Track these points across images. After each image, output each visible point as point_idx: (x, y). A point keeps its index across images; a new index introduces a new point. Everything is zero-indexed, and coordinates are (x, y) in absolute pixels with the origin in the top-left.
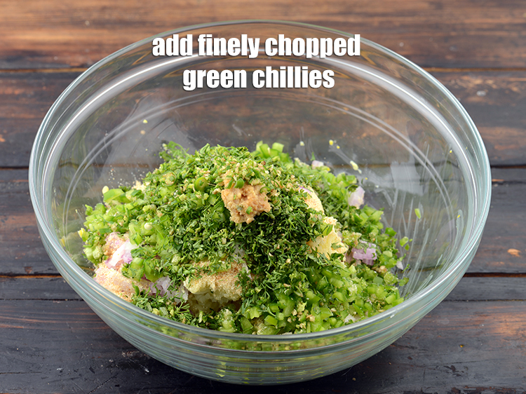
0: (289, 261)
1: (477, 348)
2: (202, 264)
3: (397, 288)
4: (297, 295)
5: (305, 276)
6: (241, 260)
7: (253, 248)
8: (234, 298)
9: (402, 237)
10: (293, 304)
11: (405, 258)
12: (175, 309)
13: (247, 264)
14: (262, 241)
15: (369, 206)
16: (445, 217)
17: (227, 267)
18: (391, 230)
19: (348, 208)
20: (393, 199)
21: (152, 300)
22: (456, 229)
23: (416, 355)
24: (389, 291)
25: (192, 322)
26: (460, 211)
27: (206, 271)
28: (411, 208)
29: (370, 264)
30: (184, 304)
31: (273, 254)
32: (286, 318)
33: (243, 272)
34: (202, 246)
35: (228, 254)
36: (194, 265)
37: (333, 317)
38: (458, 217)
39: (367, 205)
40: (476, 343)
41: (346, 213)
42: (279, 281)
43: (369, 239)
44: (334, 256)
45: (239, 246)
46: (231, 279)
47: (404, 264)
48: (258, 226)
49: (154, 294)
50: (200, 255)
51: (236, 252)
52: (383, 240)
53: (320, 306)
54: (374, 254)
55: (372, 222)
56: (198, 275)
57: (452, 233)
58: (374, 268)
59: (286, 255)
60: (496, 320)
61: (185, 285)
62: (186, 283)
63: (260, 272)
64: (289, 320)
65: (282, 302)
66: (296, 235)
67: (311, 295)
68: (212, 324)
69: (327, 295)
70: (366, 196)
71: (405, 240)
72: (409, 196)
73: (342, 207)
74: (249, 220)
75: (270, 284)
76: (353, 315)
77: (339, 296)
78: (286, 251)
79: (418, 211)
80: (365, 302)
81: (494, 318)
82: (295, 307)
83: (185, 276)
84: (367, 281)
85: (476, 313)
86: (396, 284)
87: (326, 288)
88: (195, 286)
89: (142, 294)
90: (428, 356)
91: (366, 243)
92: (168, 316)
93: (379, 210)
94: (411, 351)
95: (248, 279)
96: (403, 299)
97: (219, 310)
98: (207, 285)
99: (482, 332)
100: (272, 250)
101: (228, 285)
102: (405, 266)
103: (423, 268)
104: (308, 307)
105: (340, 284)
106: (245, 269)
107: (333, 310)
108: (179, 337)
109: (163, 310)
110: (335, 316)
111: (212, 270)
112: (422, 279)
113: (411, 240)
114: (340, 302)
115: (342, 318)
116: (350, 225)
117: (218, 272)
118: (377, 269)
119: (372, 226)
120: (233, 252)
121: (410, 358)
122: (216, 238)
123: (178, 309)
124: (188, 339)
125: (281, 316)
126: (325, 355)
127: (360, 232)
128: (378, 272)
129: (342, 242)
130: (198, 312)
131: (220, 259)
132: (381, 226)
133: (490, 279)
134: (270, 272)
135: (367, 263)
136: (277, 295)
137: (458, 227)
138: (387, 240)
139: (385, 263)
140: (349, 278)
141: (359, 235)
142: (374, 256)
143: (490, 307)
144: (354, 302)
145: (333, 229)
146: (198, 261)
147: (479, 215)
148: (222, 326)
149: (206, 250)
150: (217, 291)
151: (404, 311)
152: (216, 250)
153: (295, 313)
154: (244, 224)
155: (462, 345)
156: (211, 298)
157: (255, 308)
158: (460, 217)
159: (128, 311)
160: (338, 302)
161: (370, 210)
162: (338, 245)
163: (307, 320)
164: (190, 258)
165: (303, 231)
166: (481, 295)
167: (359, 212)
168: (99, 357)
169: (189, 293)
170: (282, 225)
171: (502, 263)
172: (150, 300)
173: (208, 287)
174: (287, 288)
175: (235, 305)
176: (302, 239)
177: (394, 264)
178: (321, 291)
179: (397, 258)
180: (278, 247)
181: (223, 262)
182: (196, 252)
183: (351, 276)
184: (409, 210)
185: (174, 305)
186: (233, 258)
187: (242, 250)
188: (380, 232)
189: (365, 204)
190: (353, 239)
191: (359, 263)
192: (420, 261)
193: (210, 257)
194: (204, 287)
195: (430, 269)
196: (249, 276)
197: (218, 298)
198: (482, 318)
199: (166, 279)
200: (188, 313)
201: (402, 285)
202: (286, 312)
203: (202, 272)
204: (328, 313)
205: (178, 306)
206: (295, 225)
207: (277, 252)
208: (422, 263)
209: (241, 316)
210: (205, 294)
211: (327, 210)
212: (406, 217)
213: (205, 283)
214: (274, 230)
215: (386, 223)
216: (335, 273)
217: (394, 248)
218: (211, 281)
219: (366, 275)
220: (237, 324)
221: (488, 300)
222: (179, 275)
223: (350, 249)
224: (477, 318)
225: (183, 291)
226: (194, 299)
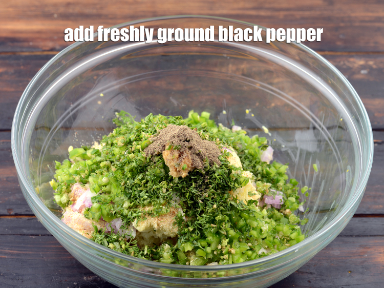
0: (215, 206)
1: (362, 273)
2: (147, 209)
3: (299, 227)
4: (221, 233)
5: (227, 218)
6: (178, 206)
7: (187, 196)
8: (172, 235)
9: (303, 186)
10: (218, 240)
11: (306, 203)
12: (126, 244)
13: (183, 209)
14: (194, 191)
15: (277, 162)
16: (338, 172)
17: (167, 211)
18: (294, 180)
19: (260, 163)
20: (295, 156)
21: (108, 237)
22: (345, 181)
23: (314, 279)
24: (293, 229)
25: (139, 254)
26: (349, 167)
27: (150, 214)
28: (310, 163)
29: (278, 208)
30: (133, 240)
31: (202, 201)
32: (213, 251)
33: (179, 215)
34: (147, 194)
35: (168, 201)
36: (141, 209)
37: (250, 250)
38: (348, 171)
39: (275, 161)
40: (361, 270)
41: (259, 168)
42: (207, 222)
43: (277, 188)
44: (250, 202)
45: (176, 194)
46: (169, 220)
47: (305, 207)
48: (191, 179)
49: (109, 232)
50: (145, 202)
51: (174, 199)
52: (288, 189)
53: (239, 241)
54: (281, 200)
55: (280, 174)
56: (144, 217)
57: (343, 184)
58: (281, 211)
59: (213, 201)
60: (376, 251)
61: (133, 225)
62: (134, 224)
63: (192, 215)
64: (215, 253)
65: (210, 238)
66: (220, 186)
67: (232, 233)
68: (155, 256)
69: (245, 232)
70: (275, 154)
71: (305, 189)
72: (308, 154)
73: (256, 163)
74: (184, 174)
75: (200, 225)
76: (265, 248)
77: (254, 233)
78: (213, 198)
79: (315, 166)
80: (274, 238)
81: (375, 250)
82: (220, 242)
83: (134, 218)
84: (276, 221)
85: (361, 246)
86: (299, 224)
87: (244, 228)
88: (141, 226)
89: (100, 232)
90: (323, 280)
91: (275, 191)
92: (120, 249)
93: (284, 164)
94: (310, 276)
95: (183, 221)
96: (304, 236)
97: (160, 244)
98: (151, 225)
99: (365, 261)
100: (202, 198)
101: (167, 225)
102: (305, 209)
103: (319, 210)
104: (230, 242)
105: (255, 224)
106: (181, 212)
107: (250, 244)
108: (129, 267)
109: (116, 244)
110: (251, 249)
111: (155, 213)
112: (319, 220)
113: (310, 189)
114: (255, 238)
115: (257, 251)
116: (263, 177)
117: (160, 215)
118: (284, 212)
119: (280, 178)
120: (171, 199)
121: (309, 282)
122: (158, 188)
123: (128, 244)
124: (135, 268)
125: (209, 250)
126: (244, 281)
127: (270, 182)
128: (284, 214)
129: (257, 190)
130: (143, 246)
131: (161, 204)
132: (286, 177)
133: (372, 219)
134: (200, 215)
135: (276, 207)
136: (205, 233)
137: (347, 179)
138: (291, 189)
139: (290, 207)
140: (262, 219)
141: (269, 185)
142: (281, 202)
143: (371, 241)
144: (266, 238)
145: (250, 181)
146: (144, 206)
147: (364, 171)
148: (162, 257)
149: (150, 198)
150: (159, 230)
151: (306, 247)
152: (158, 198)
153: (220, 247)
154: (180, 178)
155: (350, 271)
156: (154, 235)
157: (189, 243)
158: (349, 171)
159: (88, 246)
160: (253, 239)
161: (278, 165)
162: (253, 193)
163: (229, 253)
164: (137, 204)
165: (226, 184)
166: (365, 232)
167: (269, 166)
168: (66, 281)
169: (137, 231)
170: (210, 179)
171: (381, 206)
172: (106, 237)
173: (151, 226)
174: (213, 228)
175: (173, 240)
176: (226, 190)
177: (297, 208)
178: (241, 230)
179: (299, 203)
180: (207, 196)
181: (164, 207)
182: (142, 199)
183: (263, 217)
184: (308, 165)
185: (125, 241)
186: (171, 204)
187: (178, 198)
188: (286, 182)
189: (274, 160)
190: (265, 188)
191: (270, 207)
192: (317, 205)
193: (153, 203)
194: (149, 226)
195: (326, 211)
196: (184, 218)
197: (159, 235)
198: (365, 250)
199: (119, 220)
200: (136, 247)
201: (303, 224)
202: (213, 246)
203: (147, 215)
204: (246, 247)
205: (128, 241)
206: (220, 179)
207: (206, 200)
208: (319, 206)
209: (177, 250)
210: (149, 232)
211: (244, 165)
212: (306, 170)
213: (149, 224)
214: (204, 182)
215: (291, 175)
216: (251, 215)
217: (296, 195)
218: (154, 222)
219: (274, 216)
220: (174, 255)
221: (371, 236)
222: (128, 217)
223: (262, 196)
224: (362, 250)
225: (132, 230)
226: (140, 235)
